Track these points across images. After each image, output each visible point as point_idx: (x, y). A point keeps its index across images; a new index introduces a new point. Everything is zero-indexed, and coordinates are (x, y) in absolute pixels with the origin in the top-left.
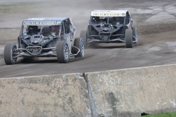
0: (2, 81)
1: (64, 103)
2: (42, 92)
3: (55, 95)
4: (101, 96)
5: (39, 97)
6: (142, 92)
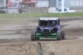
2: (18, 51)
4: (48, 54)
5: (16, 54)
6: (68, 53)
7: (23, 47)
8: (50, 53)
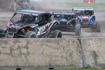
0: (31, 40)
1: (67, 56)
2: (54, 48)
4: (89, 53)
7: (60, 43)
8: (91, 52)
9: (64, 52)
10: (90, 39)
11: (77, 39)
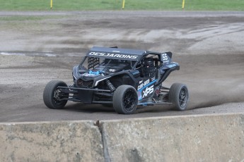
1: (68, 161)
2: (40, 144)
3: (57, 149)
4: (121, 153)
5: (35, 151)
6: (177, 151)
8: (127, 150)
9: (63, 152)
10: (125, 122)
11: (95, 123)
